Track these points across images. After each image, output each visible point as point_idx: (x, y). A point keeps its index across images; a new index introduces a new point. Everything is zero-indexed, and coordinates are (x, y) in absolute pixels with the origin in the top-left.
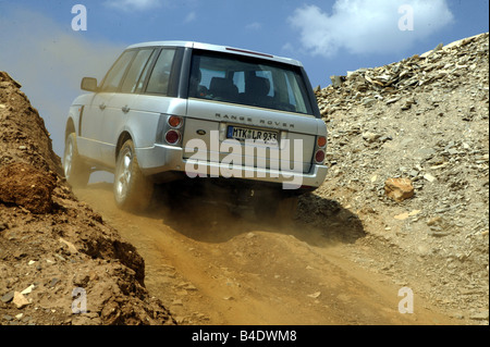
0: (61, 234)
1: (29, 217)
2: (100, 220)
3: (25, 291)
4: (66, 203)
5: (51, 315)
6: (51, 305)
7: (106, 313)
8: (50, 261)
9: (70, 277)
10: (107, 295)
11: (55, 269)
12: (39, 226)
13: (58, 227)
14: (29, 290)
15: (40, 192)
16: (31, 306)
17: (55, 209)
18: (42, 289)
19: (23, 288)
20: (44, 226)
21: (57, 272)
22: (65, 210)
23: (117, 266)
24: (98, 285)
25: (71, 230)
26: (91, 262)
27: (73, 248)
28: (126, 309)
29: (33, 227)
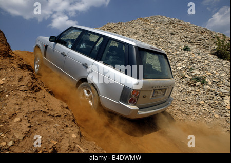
0: (12, 63)
1: (2, 58)
2: (22, 59)
3: (3, 79)
4: (13, 55)
5: (12, 87)
6: (12, 83)
7: (29, 86)
8: (10, 70)
9: (17, 76)
10: (29, 81)
11: (12, 73)
12: (6, 60)
13: (11, 61)
14: (4, 79)
15: (5, 52)
16: (5, 84)
17: (10, 56)
18: (8, 79)
19: (2, 78)
20: (7, 60)
21: (12, 74)
22: (13, 57)
23: (30, 72)
24: (26, 78)
25: (15, 62)
26: (22, 71)
27: (16, 67)
28: (34, 84)
29: (4, 61)
